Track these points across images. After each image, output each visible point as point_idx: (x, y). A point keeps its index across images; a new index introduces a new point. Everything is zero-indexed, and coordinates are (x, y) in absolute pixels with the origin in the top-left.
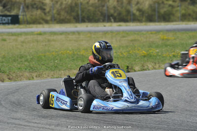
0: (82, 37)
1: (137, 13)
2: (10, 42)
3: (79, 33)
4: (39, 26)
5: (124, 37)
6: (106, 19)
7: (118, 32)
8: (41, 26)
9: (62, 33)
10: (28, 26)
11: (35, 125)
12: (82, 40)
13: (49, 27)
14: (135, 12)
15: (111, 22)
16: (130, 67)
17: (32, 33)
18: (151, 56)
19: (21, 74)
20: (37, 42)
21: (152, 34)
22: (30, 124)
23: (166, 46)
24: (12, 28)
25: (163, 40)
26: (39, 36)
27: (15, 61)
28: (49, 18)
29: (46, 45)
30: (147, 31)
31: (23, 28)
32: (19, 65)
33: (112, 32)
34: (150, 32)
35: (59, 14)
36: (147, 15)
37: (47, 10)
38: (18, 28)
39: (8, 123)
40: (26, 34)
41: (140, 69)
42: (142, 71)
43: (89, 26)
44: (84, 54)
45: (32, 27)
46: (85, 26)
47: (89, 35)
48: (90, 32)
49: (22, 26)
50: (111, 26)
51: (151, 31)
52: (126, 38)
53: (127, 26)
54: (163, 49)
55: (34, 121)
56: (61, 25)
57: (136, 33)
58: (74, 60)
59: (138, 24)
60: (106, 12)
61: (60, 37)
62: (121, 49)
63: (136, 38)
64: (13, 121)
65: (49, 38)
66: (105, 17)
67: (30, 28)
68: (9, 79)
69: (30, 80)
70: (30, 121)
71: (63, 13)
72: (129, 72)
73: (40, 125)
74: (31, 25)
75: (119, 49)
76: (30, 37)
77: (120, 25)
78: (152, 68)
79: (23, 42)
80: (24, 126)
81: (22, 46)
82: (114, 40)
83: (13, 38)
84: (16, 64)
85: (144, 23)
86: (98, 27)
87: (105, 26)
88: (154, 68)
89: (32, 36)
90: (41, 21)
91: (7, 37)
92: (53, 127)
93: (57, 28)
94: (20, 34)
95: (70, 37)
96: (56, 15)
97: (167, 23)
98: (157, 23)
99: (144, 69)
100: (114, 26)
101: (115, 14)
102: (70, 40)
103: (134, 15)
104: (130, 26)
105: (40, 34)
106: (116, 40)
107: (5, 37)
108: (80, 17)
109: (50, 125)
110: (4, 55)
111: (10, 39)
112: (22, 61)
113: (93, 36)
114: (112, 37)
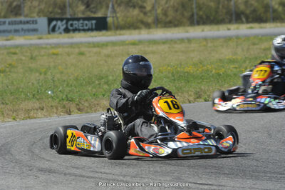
0: (193, 45)
1: (280, 9)
2: (90, 57)
3: (189, 40)
4: (133, 32)
5: (254, 44)
6: (234, 18)
7: (247, 37)
8: (137, 31)
9: (165, 42)
10: (118, 32)
11: (104, 176)
12: (194, 51)
13: (148, 34)
14: (276, 7)
15: (242, 22)
17: (123, 43)
19: (96, 102)
22: (96, 175)
24: (96, 36)
26: (131, 46)
27: (89, 83)
28: (150, 20)
31: (111, 35)
32: (94, 90)
33: (238, 37)
35: (165, 14)
37: (148, 8)
38: (103, 35)
39: (65, 174)
40: (114, 44)
43: (206, 30)
44: (192, 71)
45: (123, 35)
46: (200, 30)
47: (205, 43)
48: (205, 39)
49: (109, 33)
50: (238, 28)
52: (258, 46)
53: (261, 28)
55: (103, 170)
56: (166, 29)
58: (174, 80)
59: (279, 24)
60: (233, 8)
61: (161, 47)
62: (247, 62)
64: (73, 171)
65: (147, 49)
66: (231, 15)
67: (120, 35)
68: (79, 110)
70: (97, 170)
71: (171, 13)
73: (110, 177)
74: (123, 32)
75: (245, 61)
76: (118, 48)
77: (251, 28)
79: (108, 56)
80: (88, 177)
81: (106, 61)
82: (239, 49)
83: (95, 50)
84: (90, 89)
86: (219, 30)
87: (229, 29)
89: (121, 47)
90: (139, 24)
91: (87, 49)
92: (128, 179)
93: (159, 34)
94: (105, 45)
95: (176, 46)
96: (161, 16)
100: (243, 29)
101: (248, 12)
102: (176, 52)
103: (275, 11)
104: (265, 28)
105: (134, 44)
106: (243, 50)
107: (83, 49)
108: (195, 17)
109: (125, 176)
110: (78, 76)
111: (90, 52)
112: (100, 84)
113: (210, 44)
114: (237, 45)
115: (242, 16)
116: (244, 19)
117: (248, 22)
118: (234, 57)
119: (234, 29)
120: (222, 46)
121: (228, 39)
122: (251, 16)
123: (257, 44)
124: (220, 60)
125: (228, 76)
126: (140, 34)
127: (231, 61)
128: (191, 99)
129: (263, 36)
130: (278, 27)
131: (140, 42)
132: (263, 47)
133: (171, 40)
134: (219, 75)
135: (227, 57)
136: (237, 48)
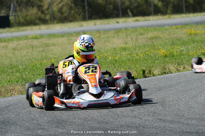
1: (160, 4)
4: (34, 27)
5: (141, 35)
6: (120, 14)
7: (134, 29)
8: (37, 27)
9: (63, 35)
10: (21, 28)
13: (47, 29)
14: (156, 2)
16: (147, 72)
17: (26, 38)
18: (173, 56)
19: (11, 88)
20: (33, 47)
21: (177, 28)
23: (194, 42)
24: (1, 33)
25: (190, 35)
26: (33, 40)
28: (48, 17)
29: (43, 51)
30: (171, 25)
31: (15, 31)
33: (126, 29)
34: (174, 27)
35: (60, 11)
36: (172, 5)
37: (45, 7)
38: (8, 32)
40: (18, 39)
41: (160, 73)
42: (162, 74)
43: (97, 24)
45: (26, 30)
46: (93, 24)
47: (98, 35)
48: (98, 31)
49: (13, 29)
50: (126, 22)
51: (175, 25)
52: (145, 36)
53: (146, 20)
54: (190, 47)
56: (63, 24)
57: (157, 28)
59: (160, 17)
60: (120, 5)
61: (61, 40)
63: (157, 35)
65: (48, 41)
66: (118, 10)
67: (23, 31)
69: (22, 94)
71: (65, 9)
72: (146, 77)
74: (25, 28)
75: (135, 49)
77: (137, 21)
78: (176, 70)
79: (14, 49)
81: (13, 54)
82: (129, 39)
83: (2, 44)
85: (167, 16)
86: (109, 24)
87: (118, 23)
88: (178, 70)
89: (25, 41)
93: (57, 28)
96: (56, 13)
97: (196, 14)
98: (183, 15)
99: (165, 73)
101: (132, 7)
103: (156, 6)
104: (149, 20)
105: (36, 38)
106: (132, 39)
112: (12, 72)
113: (102, 36)
114: (126, 36)
115: (129, 11)
116: (130, 14)
117: (134, 15)
118: (126, 46)
119: (122, 22)
120: (114, 37)
121: (118, 31)
122: (135, 11)
123: (144, 34)
124: (115, 49)
125: (122, 62)
126: (40, 29)
127: (125, 49)
129: (148, 27)
130: (160, 19)
131: (41, 36)
132: (149, 37)
133: (69, 34)
134: (116, 61)
135: (120, 46)
136: (127, 38)
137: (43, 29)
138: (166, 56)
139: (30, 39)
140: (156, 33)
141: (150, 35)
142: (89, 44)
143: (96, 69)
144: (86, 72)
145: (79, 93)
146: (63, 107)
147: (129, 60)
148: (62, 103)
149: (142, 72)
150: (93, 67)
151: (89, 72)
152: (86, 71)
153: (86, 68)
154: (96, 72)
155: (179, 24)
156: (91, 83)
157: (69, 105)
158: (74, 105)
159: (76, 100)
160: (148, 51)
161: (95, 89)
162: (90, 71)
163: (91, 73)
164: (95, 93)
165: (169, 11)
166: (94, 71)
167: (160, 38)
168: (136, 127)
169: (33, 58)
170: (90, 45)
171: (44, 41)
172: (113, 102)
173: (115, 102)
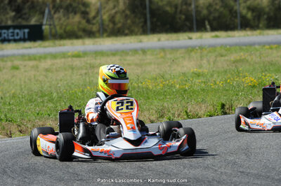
0: (149, 57)
1: (249, 15)
2: (25, 71)
3: (144, 51)
4: (75, 41)
5: (222, 56)
6: (195, 26)
7: (213, 47)
8: (80, 41)
9: (115, 53)
10: (57, 42)
12: (150, 63)
13: (94, 44)
14: (244, 12)
15: (206, 30)
16: (227, 106)
17: (64, 55)
20: (73, 69)
21: (271, 48)
24: (30, 48)
26: (74, 59)
27: (31, 101)
28: (95, 28)
29: (86, 74)
30: (263, 44)
31: (49, 46)
33: (201, 48)
34: (268, 47)
35: (112, 20)
36: (265, 16)
37: (92, 14)
38: (40, 46)
40: (54, 56)
43: (162, 39)
44: (151, 87)
45: (64, 45)
46: (156, 39)
47: (162, 54)
48: (163, 49)
49: (46, 43)
50: (201, 38)
51: (269, 44)
52: (226, 58)
53: (229, 36)
56: (115, 38)
57: (244, 47)
59: (249, 32)
60: (194, 14)
62: (215, 75)
63: (243, 57)
65: (93, 61)
66: (191, 22)
67: (60, 45)
68: (21, 132)
71: (118, 18)
72: (225, 113)
74: (63, 42)
75: (212, 75)
76: (59, 62)
77: (217, 36)
79: (47, 70)
81: (46, 76)
82: (205, 61)
83: (32, 63)
85: (258, 32)
86: (179, 40)
87: (190, 38)
89: (63, 60)
91: (21, 63)
93: (108, 43)
94: (43, 57)
95: (128, 58)
96: (107, 23)
100: (207, 38)
101: (211, 18)
103: (243, 17)
104: (233, 37)
105: (78, 56)
106: (208, 61)
107: (17, 63)
110: (14, 94)
111: (25, 66)
112: (43, 102)
113: (168, 56)
114: (201, 57)
115: (207, 23)
116: (208, 27)
117: (213, 29)
118: (200, 71)
119: (197, 39)
120: (184, 58)
121: (190, 50)
122: (215, 23)
123: (225, 56)
124: (184, 74)
125: (194, 92)
126: (84, 44)
127: (198, 75)
128: (153, 118)
129: (231, 46)
130: (248, 35)
131: (85, 54)
132: (232, 59)
133: (123, 51)
134: (185, 90)
135: (192, 71)
136: (201, 60)
137: (88, 44)
138: (254, 87)
139: (69, 56)
140: (242, 54)
141: (233, 57)
142: (121, 69)
143: (132, 105)
144: (118, 109)
145: (108, 137)
146: (86, 156)
147: (203, 90)
148: (86, 151)
149: (220, 107)
150: (127, 102)
151: (122, 109)
152: (118, 107)
153: (118, 103)
154: (132, 109)
155: (274, 43)
156: (126, 124)
157: (94, 154)
158: (103, 155)
159: (105, 147)
160: (229, 78)
161: (132, 133)
162: (124, 107)
163: (125, 110)
164: (132, 138)
165: (261, 25)
166: (130, 107)
167: (247, 61)
168: (209, 182)
169: (73, 84)
170: (122, 71)
171: (89, 60)
172: (157, 152)
173: (160, 152)
